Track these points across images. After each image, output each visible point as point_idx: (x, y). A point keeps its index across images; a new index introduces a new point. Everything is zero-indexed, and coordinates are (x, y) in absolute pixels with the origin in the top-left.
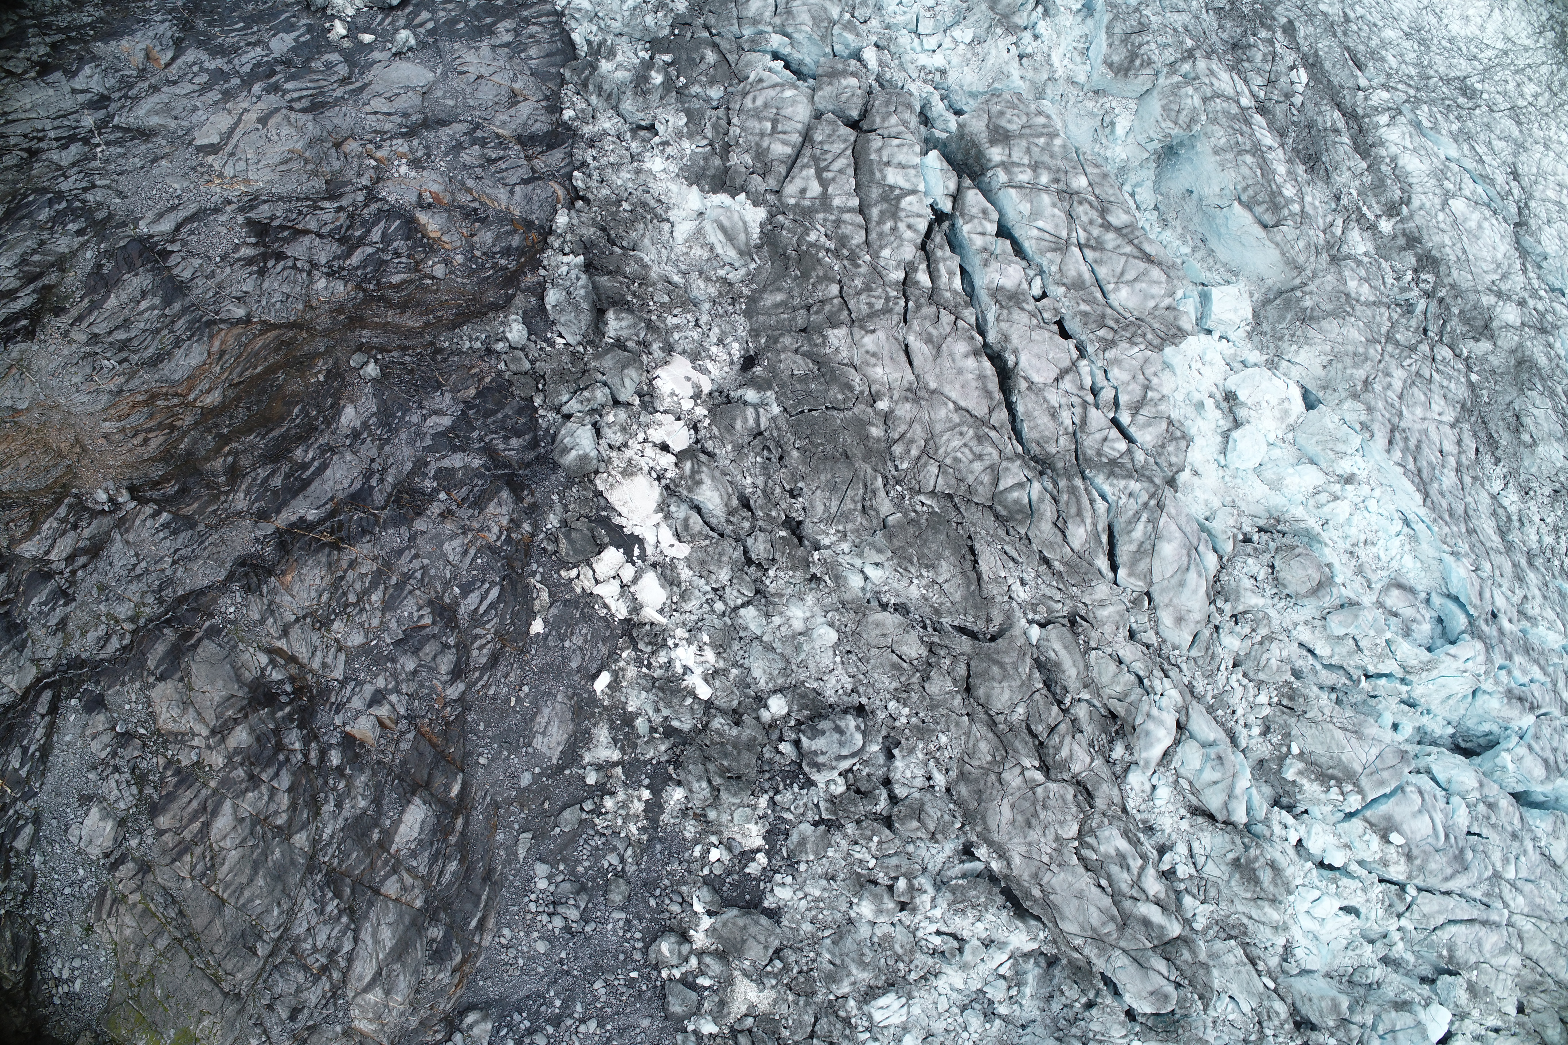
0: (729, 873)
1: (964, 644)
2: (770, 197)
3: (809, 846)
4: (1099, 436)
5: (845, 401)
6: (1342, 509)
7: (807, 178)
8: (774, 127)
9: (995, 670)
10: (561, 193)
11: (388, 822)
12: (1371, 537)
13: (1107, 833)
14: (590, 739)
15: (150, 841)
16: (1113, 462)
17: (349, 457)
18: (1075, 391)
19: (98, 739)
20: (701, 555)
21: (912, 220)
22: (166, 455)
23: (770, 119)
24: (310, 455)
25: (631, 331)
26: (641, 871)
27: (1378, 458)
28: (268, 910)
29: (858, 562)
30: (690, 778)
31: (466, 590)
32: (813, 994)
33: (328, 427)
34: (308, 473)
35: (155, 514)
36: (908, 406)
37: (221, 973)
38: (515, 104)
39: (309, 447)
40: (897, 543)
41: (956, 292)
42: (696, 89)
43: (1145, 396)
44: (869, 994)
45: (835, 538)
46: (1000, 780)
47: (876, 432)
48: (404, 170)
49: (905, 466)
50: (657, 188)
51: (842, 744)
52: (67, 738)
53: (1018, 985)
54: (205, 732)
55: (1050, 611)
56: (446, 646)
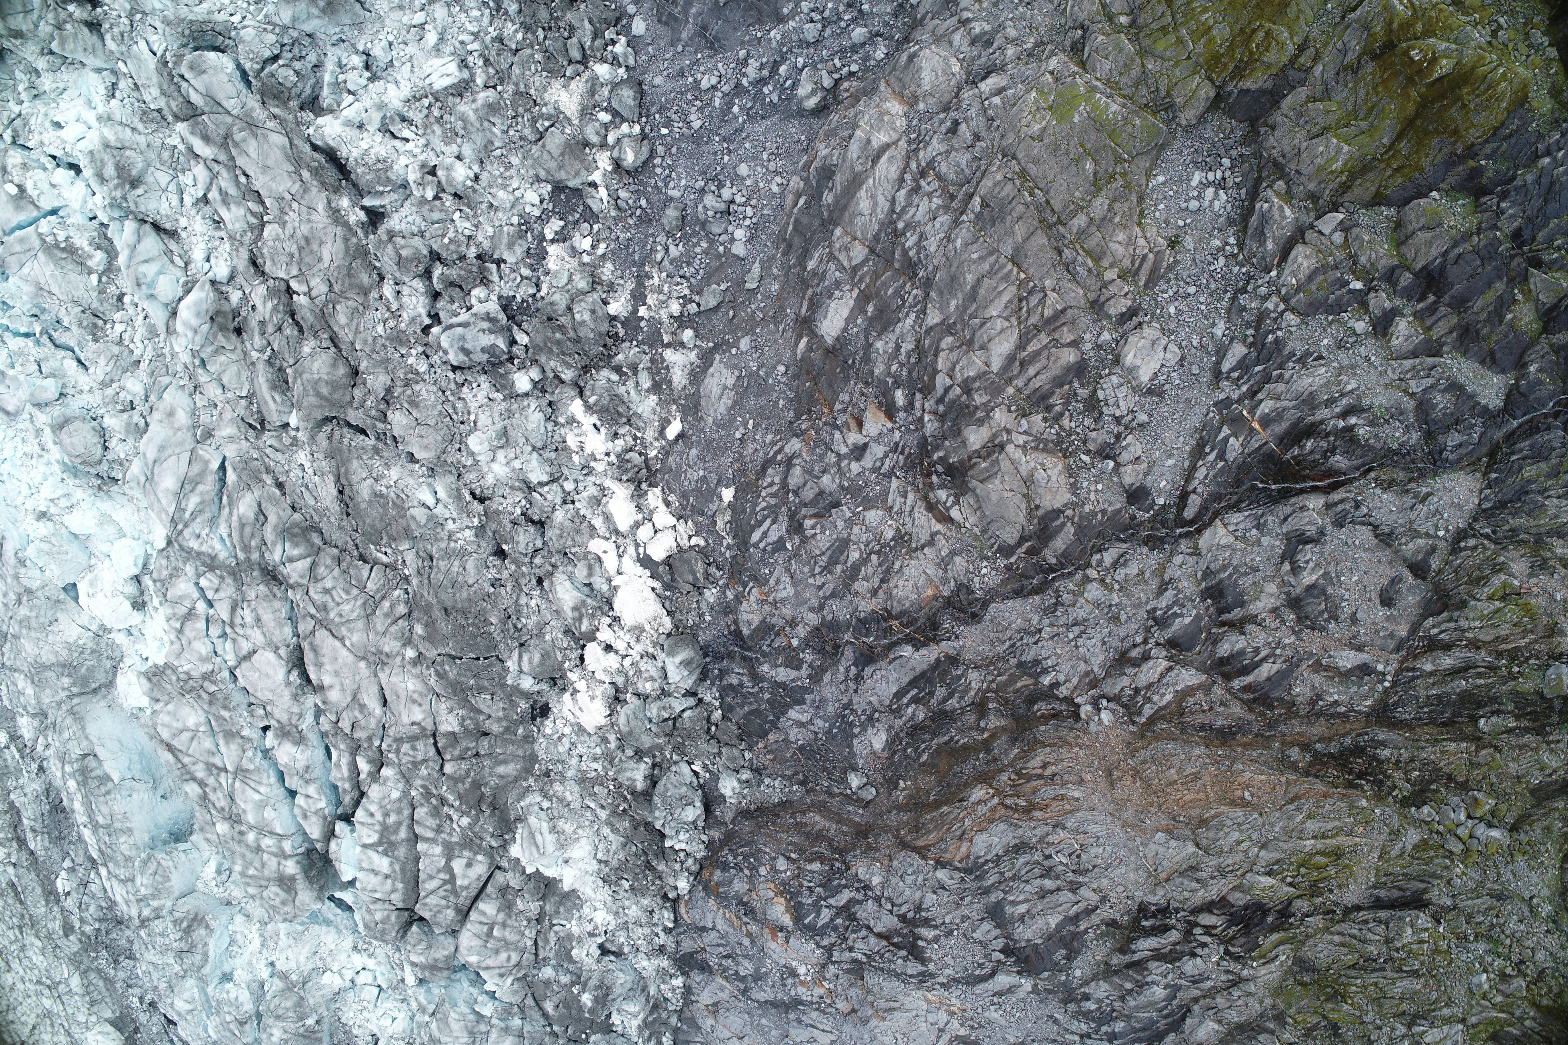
0: (577, 223)
1: (354, 416)
2: (504, 864)
3: (505, 240)
4: (222, 594)
5: (442, 664)
6: (47, 491)
7: (464, 876)
8: (491, 929)
9: (325, 391)
10: (683, 910)
11: (859, 321)
12: (28, 462)
13: (237, 226)
14: (690, 374)
15: (1088, 336)
16: (211, 568)
17: (874, 699)
18: (240, 639)
19: (1132, 458)
20: (578, 539)
21: (369, 820)
22: (1035, 744)
23: (494, 938)
24: (910, 710)
25: (625, 765)
26: (653, 235)
27: (14, 533)
28: (966, 245)
29: (439, 510)
30: (592, 325)
31: (779, 545)
32: (516, 93)
33: (897, 734)
34: (912, 693)
35: (1056, 685)
36: (387, 649)
37: (1018, 182)
38: (715, 1004)
39: (912, 718)
40: (403, 522)
41: (336, 748)
42: (565, 979)
43: (182, 624)
44: (462, 89)
45: (459, 535)
46: (331, 285)
47: (419, 629)
48: (802, 970)
49: (397, 593)
50: (604, 894)
51: (462, 338)
52: (1170, 462)
53: (338, 84)
54: (1010, 448)
55: (279, 438)
56: (796, 493)
